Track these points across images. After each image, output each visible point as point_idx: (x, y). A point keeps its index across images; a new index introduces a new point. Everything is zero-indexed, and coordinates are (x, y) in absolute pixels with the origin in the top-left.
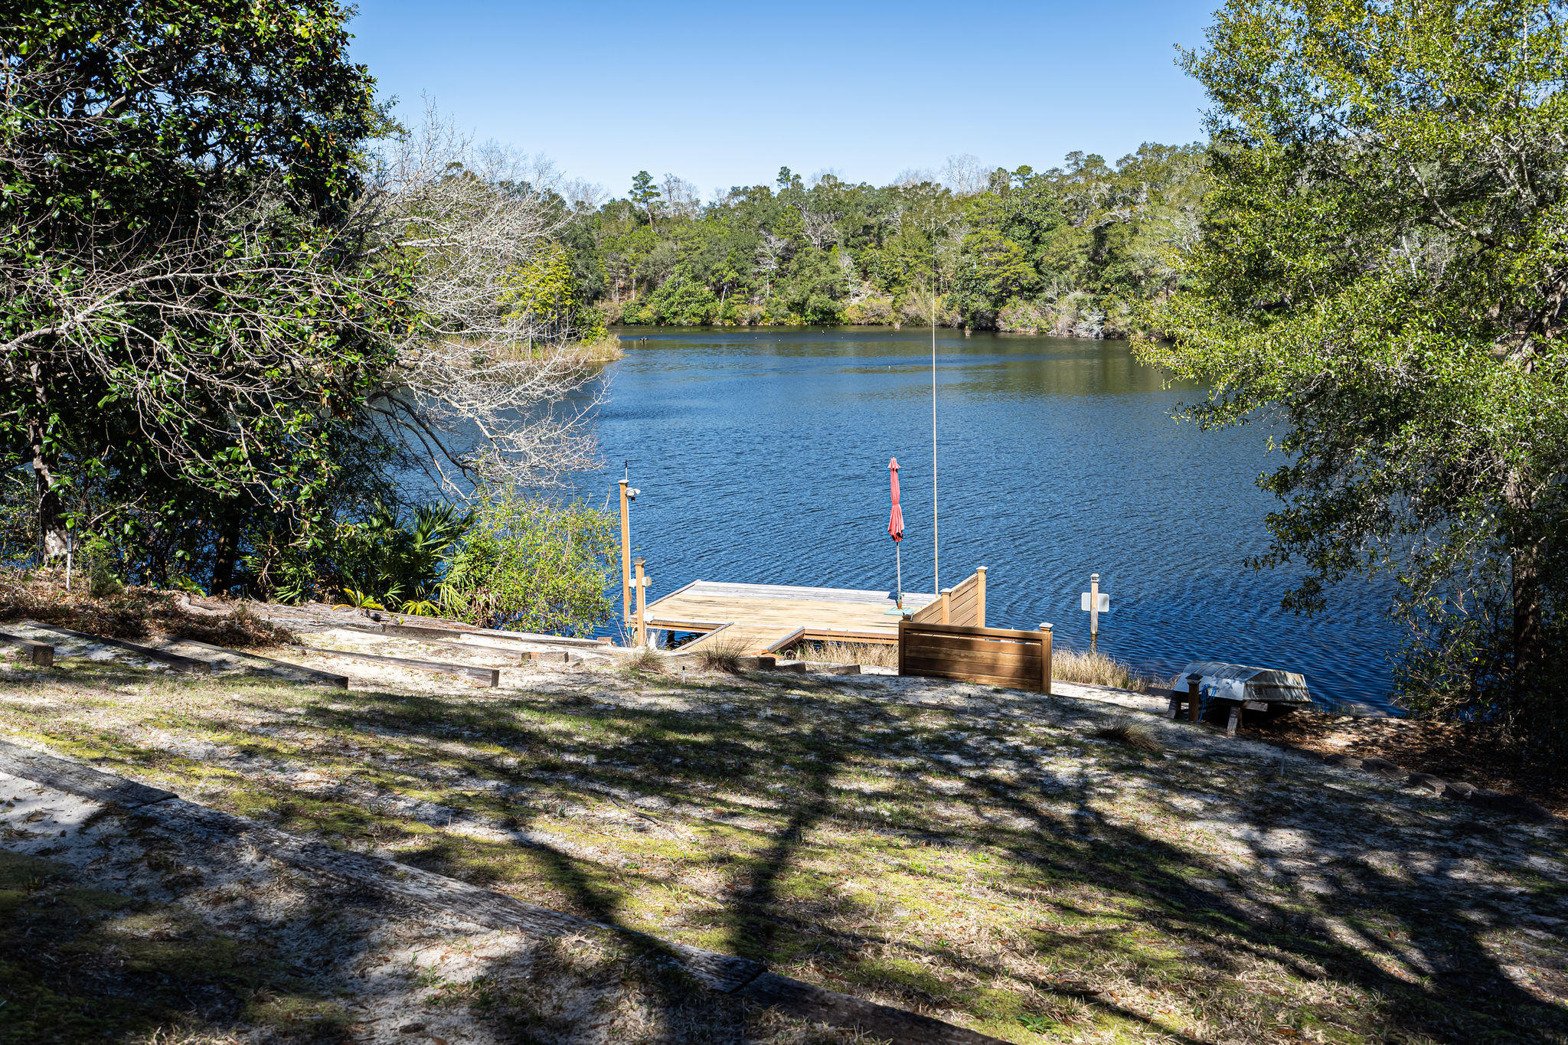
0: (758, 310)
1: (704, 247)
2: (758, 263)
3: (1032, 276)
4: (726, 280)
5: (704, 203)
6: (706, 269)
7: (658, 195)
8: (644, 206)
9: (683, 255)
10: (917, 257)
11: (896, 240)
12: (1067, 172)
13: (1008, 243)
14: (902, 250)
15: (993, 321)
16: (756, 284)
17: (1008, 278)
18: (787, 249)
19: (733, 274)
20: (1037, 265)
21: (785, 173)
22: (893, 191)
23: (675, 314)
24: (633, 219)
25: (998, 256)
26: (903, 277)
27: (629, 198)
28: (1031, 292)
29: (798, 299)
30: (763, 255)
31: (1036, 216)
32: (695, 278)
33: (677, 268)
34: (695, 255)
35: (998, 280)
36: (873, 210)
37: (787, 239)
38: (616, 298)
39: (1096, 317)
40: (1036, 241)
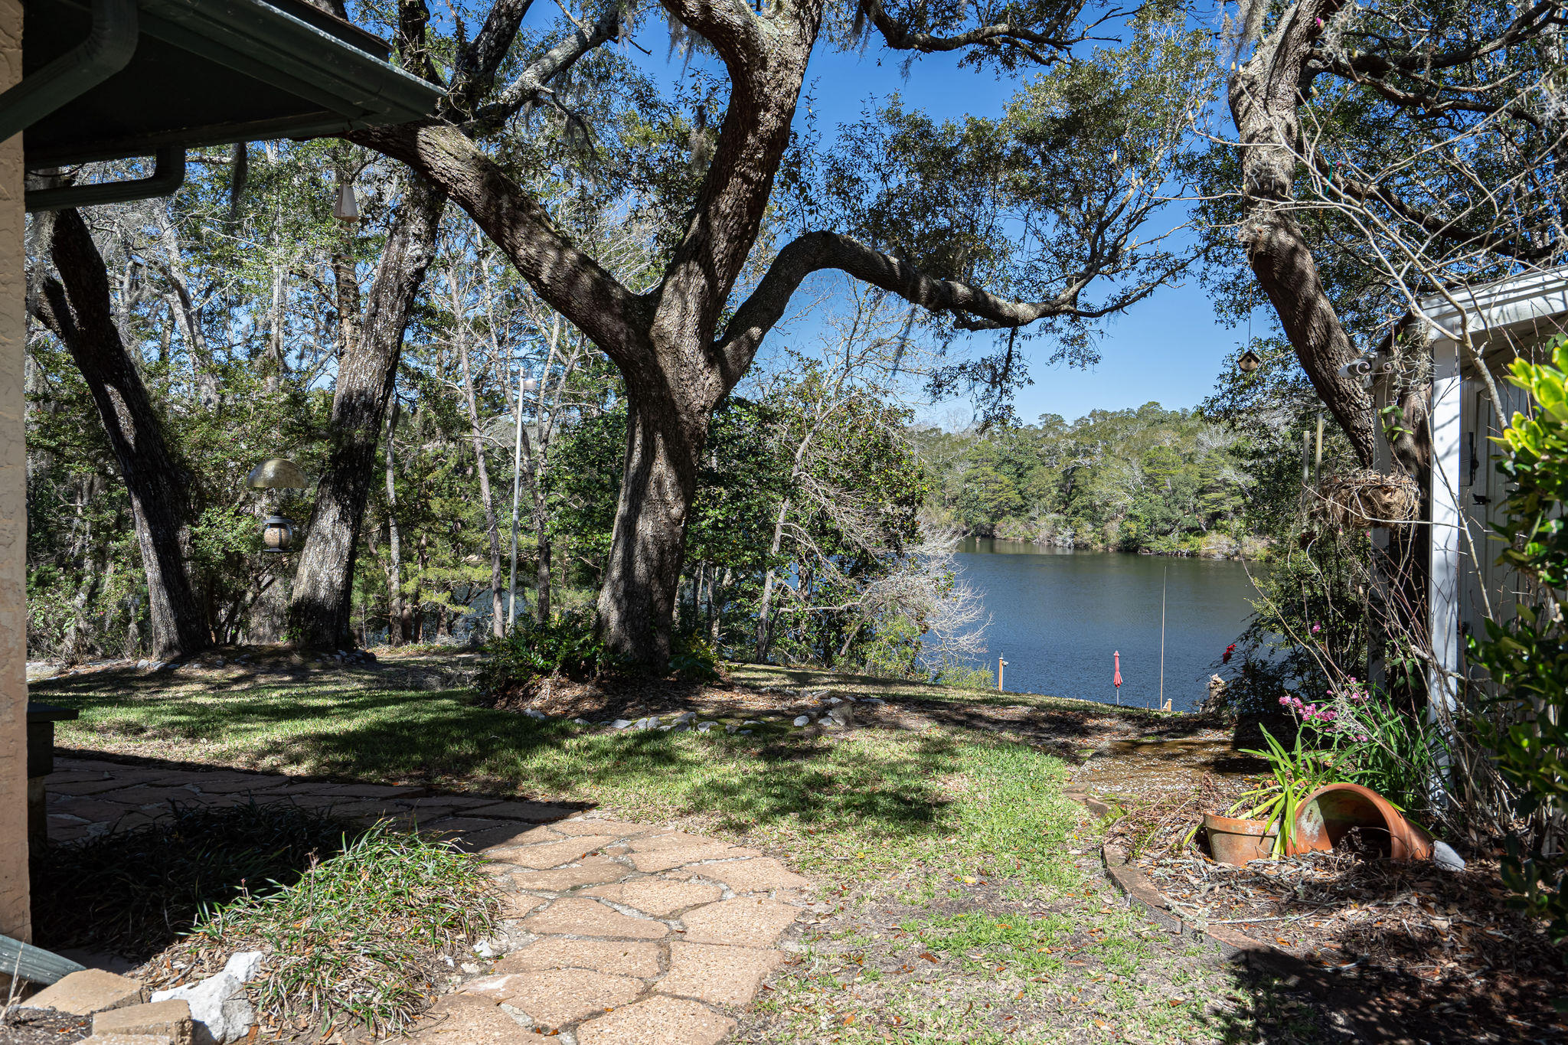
3: (1019, 501)
13: (1001, 477)
15: (991, 530)
17: (1002, 502)
20: (1020, 493)
25: (997, 487)
28: (1019, 511)
31: (1020, 459)
35: (995, 502)
39: (1069, 532)
40: (1020, 475)
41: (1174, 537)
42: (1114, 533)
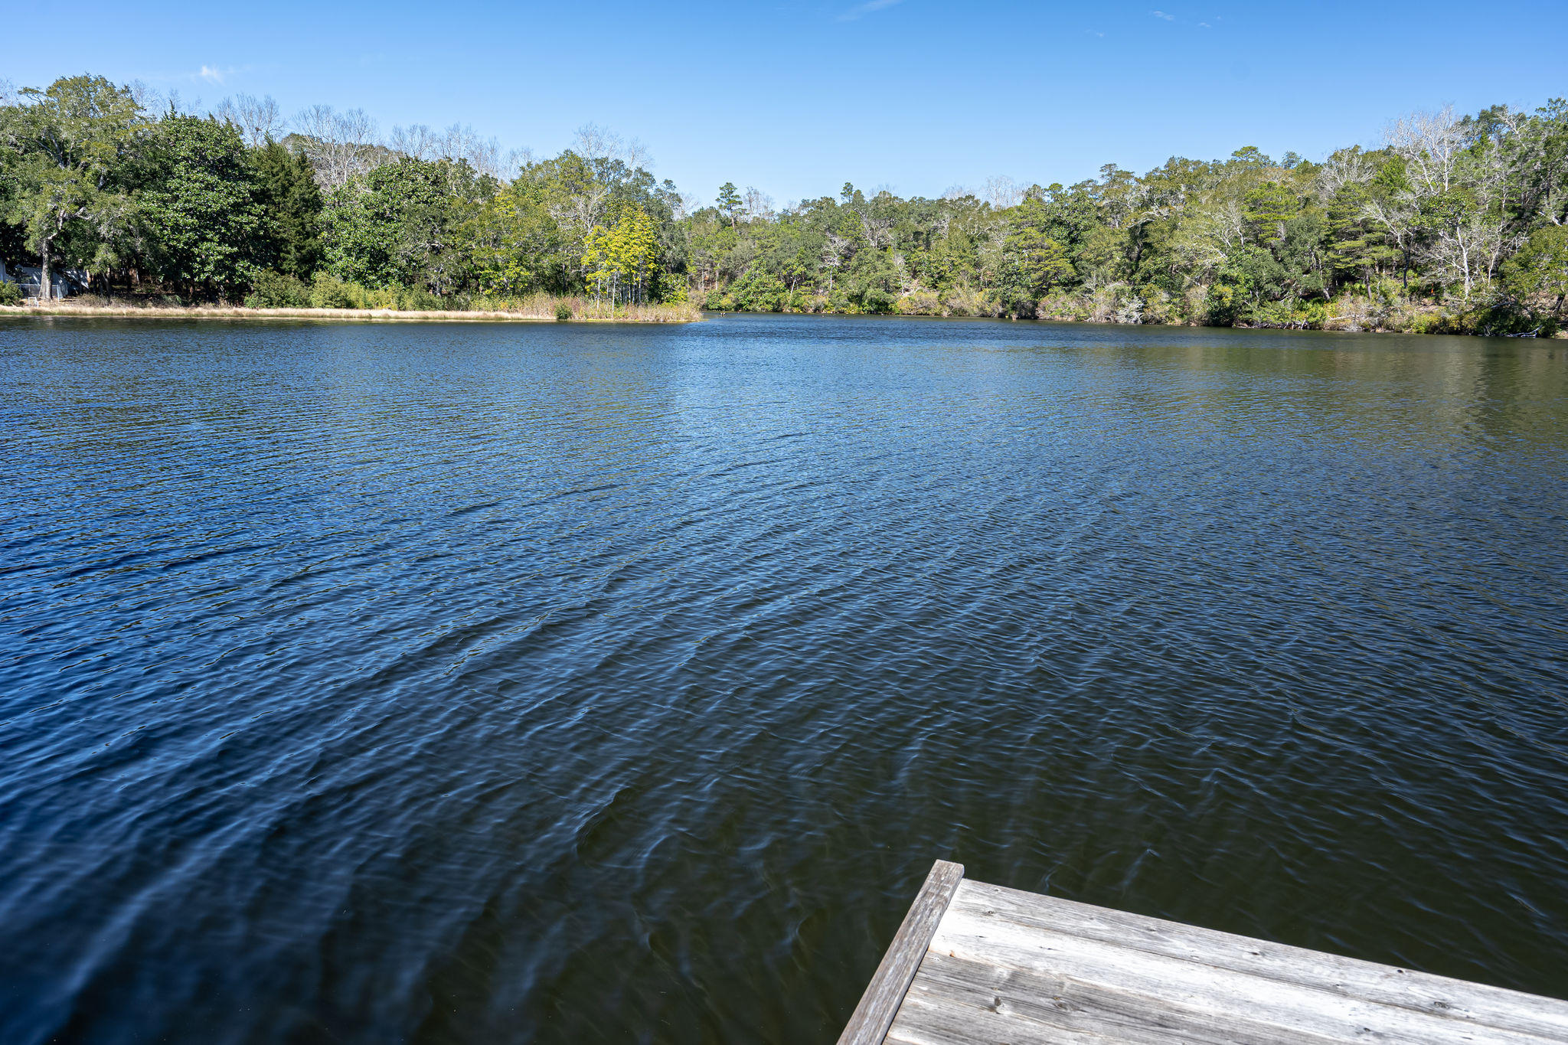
0: (822, 299)
1: (778, 245)
2: (823, 260)
3: (1069, 271)
4: (795, 273)
5: (779, 210)
6: (779, 263)
7: (740, 203)
8: (728, 213)
9: (760, 252)
10: (961, 257)
11: (942, 242)
12: (1101, 182)
13: (1049, 241)
14: (948, 251)
15: (1033, 311)
16: (820, 278)
17: (1048, 272)
18: (848, 248)
19: (801, 269)
20: (1073, 262)
21: (848, 188)
22: (941, 203)
23: (751, 302)
24: (719, 222)
25: (1039, 253)
26: (948, 274)
27: (716, 205)
28: (1070, 284)
29: (856, 291)
30: (827, 254)
31: (1074, 219)
32: (769, 272)
33: (754, 263)
34: (770, 252)
35: (1040, 273)
36: (923, 218)
37: (849, 240)
38: (702, 288)
39: (1137, 303)
40: (1073, 241)
41: (1287, 305)
42: (1199, 300)
